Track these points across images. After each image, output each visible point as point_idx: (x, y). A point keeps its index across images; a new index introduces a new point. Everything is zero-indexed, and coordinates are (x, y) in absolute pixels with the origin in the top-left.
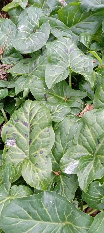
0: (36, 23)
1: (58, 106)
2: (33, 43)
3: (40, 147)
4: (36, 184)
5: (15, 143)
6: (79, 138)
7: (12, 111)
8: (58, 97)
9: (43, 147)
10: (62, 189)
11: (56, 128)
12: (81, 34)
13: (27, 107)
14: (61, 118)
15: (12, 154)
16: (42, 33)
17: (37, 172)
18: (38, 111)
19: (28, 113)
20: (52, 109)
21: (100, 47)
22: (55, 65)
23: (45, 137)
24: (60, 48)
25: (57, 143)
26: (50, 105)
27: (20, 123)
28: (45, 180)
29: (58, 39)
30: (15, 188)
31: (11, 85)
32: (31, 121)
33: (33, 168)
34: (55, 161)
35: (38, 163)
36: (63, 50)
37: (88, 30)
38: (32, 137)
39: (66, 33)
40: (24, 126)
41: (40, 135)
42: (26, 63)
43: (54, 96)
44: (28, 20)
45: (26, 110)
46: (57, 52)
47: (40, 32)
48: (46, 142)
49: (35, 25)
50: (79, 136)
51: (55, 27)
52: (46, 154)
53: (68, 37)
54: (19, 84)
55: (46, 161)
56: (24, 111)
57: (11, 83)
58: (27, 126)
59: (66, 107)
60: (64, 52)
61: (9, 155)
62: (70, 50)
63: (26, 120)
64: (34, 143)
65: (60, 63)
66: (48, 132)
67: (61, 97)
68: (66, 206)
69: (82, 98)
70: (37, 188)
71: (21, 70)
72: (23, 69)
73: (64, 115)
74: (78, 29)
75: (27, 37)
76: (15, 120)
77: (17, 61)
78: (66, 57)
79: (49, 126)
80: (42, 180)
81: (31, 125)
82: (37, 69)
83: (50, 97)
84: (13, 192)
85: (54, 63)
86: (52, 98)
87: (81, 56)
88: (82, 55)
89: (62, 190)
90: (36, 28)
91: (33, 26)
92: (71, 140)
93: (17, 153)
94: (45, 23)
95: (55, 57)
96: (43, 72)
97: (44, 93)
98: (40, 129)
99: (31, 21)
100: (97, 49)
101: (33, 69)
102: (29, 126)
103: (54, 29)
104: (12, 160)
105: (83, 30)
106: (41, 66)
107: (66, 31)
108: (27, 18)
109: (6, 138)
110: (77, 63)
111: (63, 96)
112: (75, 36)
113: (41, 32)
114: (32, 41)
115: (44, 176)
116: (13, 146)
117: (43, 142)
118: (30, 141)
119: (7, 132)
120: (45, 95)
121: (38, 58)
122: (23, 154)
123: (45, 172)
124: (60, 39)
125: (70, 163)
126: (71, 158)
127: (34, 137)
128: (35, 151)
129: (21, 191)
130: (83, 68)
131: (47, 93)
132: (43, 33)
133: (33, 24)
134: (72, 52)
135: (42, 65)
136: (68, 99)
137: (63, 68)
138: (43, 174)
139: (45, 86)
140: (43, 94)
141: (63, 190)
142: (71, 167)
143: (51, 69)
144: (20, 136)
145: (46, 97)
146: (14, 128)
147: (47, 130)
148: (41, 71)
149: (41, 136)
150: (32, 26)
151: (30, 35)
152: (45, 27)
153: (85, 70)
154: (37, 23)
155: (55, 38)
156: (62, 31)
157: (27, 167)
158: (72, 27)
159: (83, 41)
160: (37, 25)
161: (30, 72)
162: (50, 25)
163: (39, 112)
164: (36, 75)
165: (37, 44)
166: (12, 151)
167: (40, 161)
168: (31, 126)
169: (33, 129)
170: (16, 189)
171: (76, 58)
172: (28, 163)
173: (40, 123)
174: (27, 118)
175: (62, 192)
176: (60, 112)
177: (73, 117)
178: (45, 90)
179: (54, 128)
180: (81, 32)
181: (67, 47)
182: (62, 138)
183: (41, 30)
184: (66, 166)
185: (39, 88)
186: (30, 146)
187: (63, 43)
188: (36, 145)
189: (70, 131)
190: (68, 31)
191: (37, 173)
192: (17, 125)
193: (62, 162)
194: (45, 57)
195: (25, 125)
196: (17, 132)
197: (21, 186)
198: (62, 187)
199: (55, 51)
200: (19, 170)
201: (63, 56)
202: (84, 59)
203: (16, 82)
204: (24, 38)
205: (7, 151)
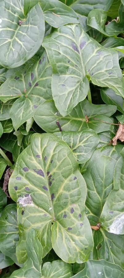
0: (18, 9)
1: (79, 136)
2: (23, 46)
3: (69, 204)
4: (75, 257)
5: (31, 201)
6: (121, 181)
7: (13, 148)
8: (75, 121)
9: (73, 202)
10: (108, 247)
11: (83, 169)
12: (90, 14)
13: (37, 147)
14: (89, 153)
15: (31, 217)
16: (33, 26)
17: (74, 240)
18: (54, 151)
19: (39, 156)
20: (72, 142)
21: (119, 27)
22: (64, 75)
23: (73, 189)
24: (65, 45)
25: (91, 192)
26: (68, 136)
27: (31, 172)
28: (86, 249)
29: (59, 29)
30: (48, 265)
31: (4, 114)
32: (46, 168)
33: (66, 236)
34: (91, 214)
35: (71, 227)
36: (69, 47)
37: (99, 4)
38: (54, 190)
39: (68, 17)
40: (38, 176)
41: (64, 187)
42: (18, 77)
43: (71, 121)
44: (6, 8)
45: (36, 152)
46: (62, 53)
47: (30, 26)
48: (76, 196)
49: (18, 12)
50: (120, 178)
51: (50, 10)
52: (79, 212)
53: (72, 24)
54: (16, 113)
55: (81, 222)
56: (33, 154)
57: (2, 111)
58: (43, 176)
59: (92, 135)
60: (73, 51)
61: (27, 218)
62: (79, 44)
63: (40, 167)
64: (59, 199)
65: (71, 70)
66: (76, 180)
67: (80, 119)
68: (120, 275)
69: (110, 115)
70: (78, 262)
71: (13, 89)
72: (16, 87)
73: (91, 148)
74: (83, 5)
75: (12, 38)
76: (24, 169)
77: (3, 72)
78: (78, 58)
79: (74, 171)
80: (82, 250)
81: (48, 173)
82: (37, 85)
83: (65, 124)
84: (46, 272)
85: (62, 72)
86: (68, 125)
87: (98, 51)
88: (98, 49)
89: (108, 249)
90: (21, 17)
91: (16, 15)
92: (110, 185)
93: (38, 214)
94: (34, 8)
95: (62, 63)
96: (47, 89)
97: (56, 120)
98: (63, 179)
99: (10, 8)
100: (116, 31)
101: (30, 85)
102: (45, 174)
103: (49, 14)
104: (33, 225)
105: (91, 6)
106: (41, 79)
107: (67, 14)
108: (4, 4)
109: (17, 196)
110: (95, 65)
111: (81, 116)
112: (81, 17)
113: (31, 24)
114: (21, 43)
115: (84, 244)
116: (29, 205)
117: (72, 196)
118: (53, 196)
119: (16, 188)
120: (58, 123)
121: (35, 68)
122: (45, 215)
123: (83, 238)
124: (62, 30)
125: (115, 218)
126: (115, 210)
127: (57, 191)
128: (63, 208)
129: (57, 269)
130: (106, 71)
131: (59, 119)
132: (35, 27)
133: (15, 13)
134: (83, 48)
135: (44, 79)
136: (89, 120)
137: (76, 76)
138: (81, 241)
139: (55, 110)
140: (54, 123)
141: (110, 250)
142: (118, 224)
143: (59, 84)
144: (36, 191)
145: (59, 126)
146: (25, 180)
147: (73, 178)
148: (44, 87)
149: (67, 189)
150: (14, 16)
151: (14, 32)
152: (35, 15)
153: (110, 75)
154: (20, 9)
155: (54, 30)
156: (62, 15)
157: (58, 236)
158: (74, 3)
159: (95, 25)
160: (21, 12)
161: (27, 90)
162: (42, 9)
163: (55, 153)
164: (39, 95)
165: (29, 46)
166: (30, 213)
167: (74, 224)
168: (49, 175)
169: (53, 179)
170: (49, 267)
171: (91, 56)
172: (57, 229)
173: (62, 171)
174: (40, 163)
175: (108, 253)
176: (84, 146)
177: (104, 148)
178: (56, 116)
179: (81, 170)
180: (90, 10)
181: (75, 41)
182: (97, 185)
183: (31, 21)
184: (111, 223)
185: (47, 116)
186: (54, 203)
187: (67, 36)
188: (62, 201)
189: (106, 173)
190: (71, 14)
191: (74, 242)
192: (28, 176)
193: (104, 217)
194: (45, 64)
195: (40, 175)
196: (30, 186)
197: (55, 263)
198: (107, 245)
199: (60, 53)
200: (47, 241)
201: (73, 58)
202: (105, 56)
203: (11, 110)
204: (7, 41)
205: (23, 213)
